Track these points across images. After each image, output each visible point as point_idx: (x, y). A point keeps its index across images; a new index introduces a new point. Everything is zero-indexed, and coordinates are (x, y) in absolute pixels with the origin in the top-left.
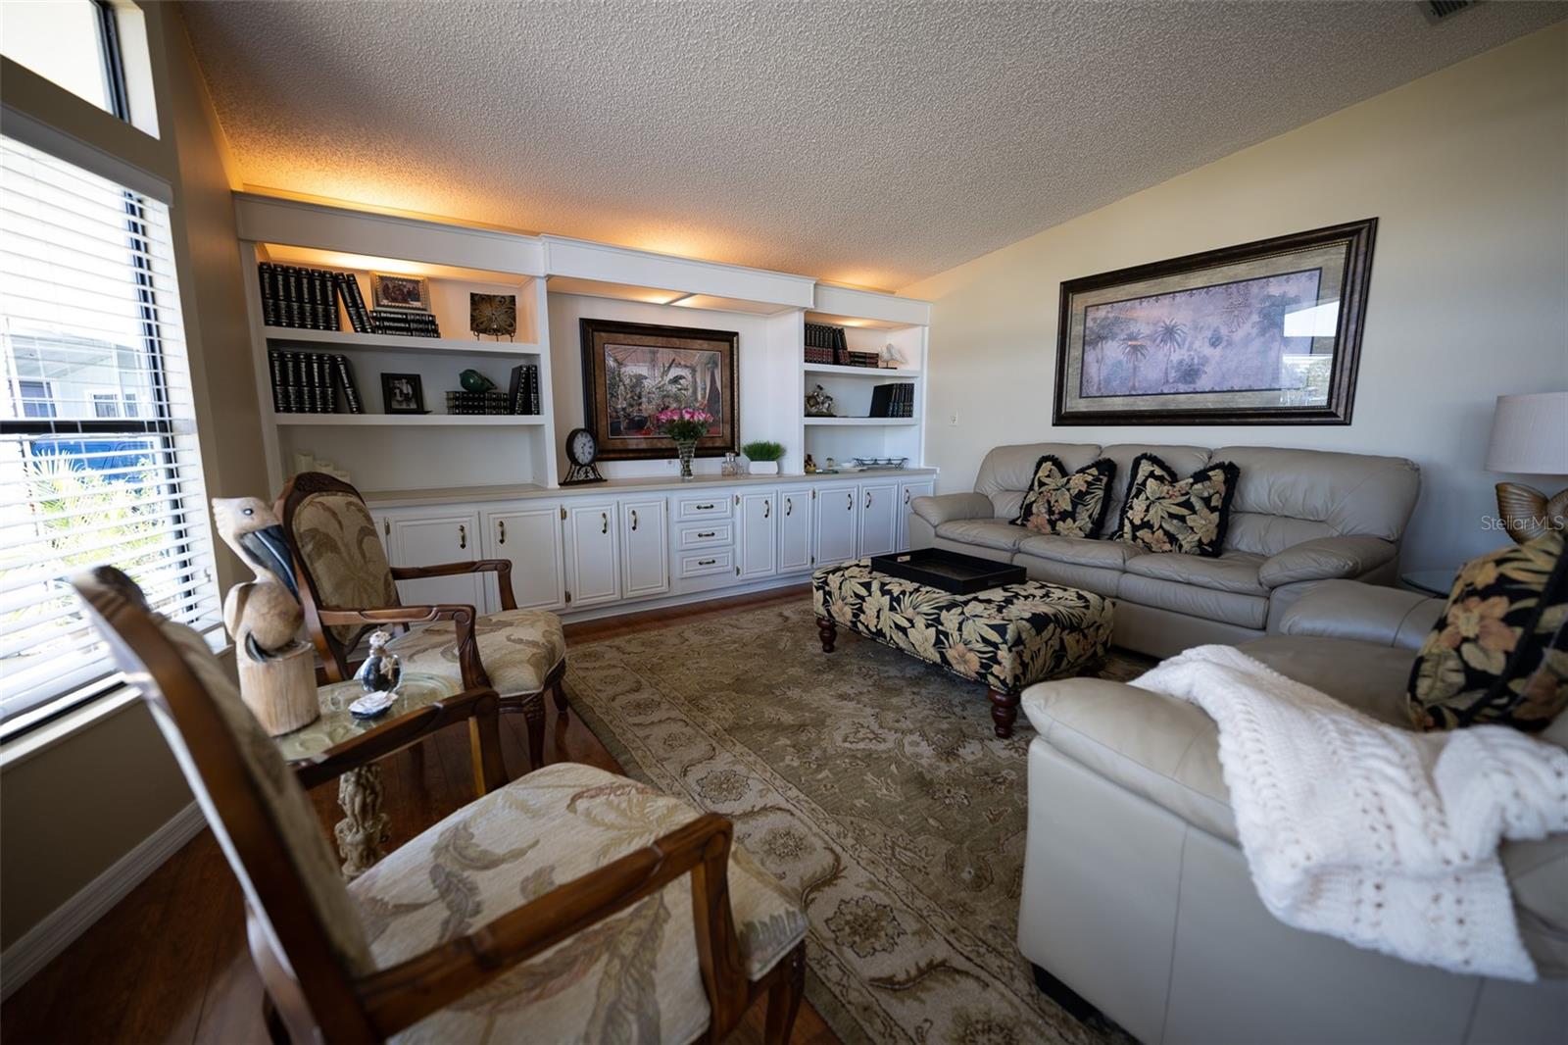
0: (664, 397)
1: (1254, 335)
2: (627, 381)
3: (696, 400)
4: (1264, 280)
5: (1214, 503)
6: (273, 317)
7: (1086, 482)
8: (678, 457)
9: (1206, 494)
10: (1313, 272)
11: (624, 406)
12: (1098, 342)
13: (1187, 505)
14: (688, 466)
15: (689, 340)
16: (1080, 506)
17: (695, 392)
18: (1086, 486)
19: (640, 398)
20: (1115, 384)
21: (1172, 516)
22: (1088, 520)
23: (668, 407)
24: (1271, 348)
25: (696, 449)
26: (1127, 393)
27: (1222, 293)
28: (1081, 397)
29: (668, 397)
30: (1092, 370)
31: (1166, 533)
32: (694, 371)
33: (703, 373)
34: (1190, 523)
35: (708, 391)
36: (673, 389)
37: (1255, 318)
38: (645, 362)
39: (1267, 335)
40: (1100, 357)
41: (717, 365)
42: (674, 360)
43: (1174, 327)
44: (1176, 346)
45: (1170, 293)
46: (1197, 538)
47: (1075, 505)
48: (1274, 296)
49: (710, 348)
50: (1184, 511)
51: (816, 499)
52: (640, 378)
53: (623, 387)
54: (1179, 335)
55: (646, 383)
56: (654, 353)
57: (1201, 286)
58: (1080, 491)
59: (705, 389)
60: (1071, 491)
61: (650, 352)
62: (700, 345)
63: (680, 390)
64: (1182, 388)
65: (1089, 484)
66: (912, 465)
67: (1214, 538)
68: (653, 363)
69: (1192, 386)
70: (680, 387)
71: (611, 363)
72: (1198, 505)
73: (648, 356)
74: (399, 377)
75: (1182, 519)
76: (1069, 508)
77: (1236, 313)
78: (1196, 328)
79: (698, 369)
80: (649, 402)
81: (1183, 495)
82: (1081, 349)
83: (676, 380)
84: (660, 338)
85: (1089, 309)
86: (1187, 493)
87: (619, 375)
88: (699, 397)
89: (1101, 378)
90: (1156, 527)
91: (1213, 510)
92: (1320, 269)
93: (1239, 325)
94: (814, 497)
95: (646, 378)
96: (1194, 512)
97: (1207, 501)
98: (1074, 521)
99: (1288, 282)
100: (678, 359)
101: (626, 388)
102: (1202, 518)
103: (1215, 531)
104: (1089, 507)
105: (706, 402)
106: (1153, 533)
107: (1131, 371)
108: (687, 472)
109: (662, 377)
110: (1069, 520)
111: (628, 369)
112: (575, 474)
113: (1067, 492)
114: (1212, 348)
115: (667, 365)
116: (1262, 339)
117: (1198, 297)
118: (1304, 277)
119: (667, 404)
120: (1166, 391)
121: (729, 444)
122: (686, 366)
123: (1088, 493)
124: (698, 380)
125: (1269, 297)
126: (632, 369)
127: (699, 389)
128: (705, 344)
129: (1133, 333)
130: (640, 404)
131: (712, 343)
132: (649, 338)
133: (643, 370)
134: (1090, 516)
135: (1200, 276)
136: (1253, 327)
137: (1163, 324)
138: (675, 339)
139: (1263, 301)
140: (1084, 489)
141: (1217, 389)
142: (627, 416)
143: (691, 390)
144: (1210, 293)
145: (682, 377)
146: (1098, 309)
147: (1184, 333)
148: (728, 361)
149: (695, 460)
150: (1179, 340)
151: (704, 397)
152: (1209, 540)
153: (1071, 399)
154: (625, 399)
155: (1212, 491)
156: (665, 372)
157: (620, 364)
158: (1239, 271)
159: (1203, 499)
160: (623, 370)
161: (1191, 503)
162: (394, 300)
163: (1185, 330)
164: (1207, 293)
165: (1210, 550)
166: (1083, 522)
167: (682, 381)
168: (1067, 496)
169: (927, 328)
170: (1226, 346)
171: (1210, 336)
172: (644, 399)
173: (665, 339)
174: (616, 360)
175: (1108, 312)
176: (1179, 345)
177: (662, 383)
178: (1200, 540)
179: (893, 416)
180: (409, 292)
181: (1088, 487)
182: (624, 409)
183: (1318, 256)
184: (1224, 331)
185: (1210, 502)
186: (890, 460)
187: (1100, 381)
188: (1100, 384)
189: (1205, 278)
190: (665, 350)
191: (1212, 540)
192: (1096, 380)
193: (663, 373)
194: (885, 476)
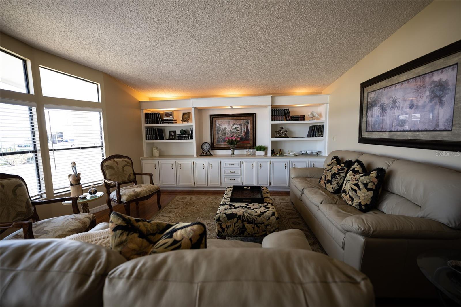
0: (232, 133)
1: (427, 102)
2: (222, 129)
3: (242, 133)
4: (431, 73)
5: (369, 187)
6: (147, 123)
7: (338, 169)
8: (230, 149)
9: (365, 182)
10: (454, 66)
11: (221, 136)
12: (371, 108)
13: (357, 185)
14: (233, 152)
15: (239, 117)
16: (334, 179)
17: (241, 131)
18: (337, 170)
19: (225, 133)
20: (377, 126)
21: (353, 189)
22: (336, 185)
23: (233, 136)
24: (435, 109)
25: (236, 147)
26: (380, 130)
27: (414, 82)
28: (366, 131)
29: (233, 133)
30: (370, 119)
31: (350, 196)
32: (241, 125)
33: (244, 125)
34: (358, 194)
35: (245, 131)
36: (235, 131)
37: (428, 93)
38: (227, 124)
39: (433, 102)
40: (372, 114)
41: (248, 123)
42: (235, 123)
43: (396, 99)
44: (397, 109)
45: (394, 84)
46: (359, 202)
47: (332, 178)
48: (436, 81)
49: (246, 119)
50: (356, 188)
51: (271, 165)
52: (225, 128)
53: (220, 131)
54: (398, 103)
55: (227, 130)
56: (229, 121)
57: (405, 80)
58: (335, 172)
59: (245, 130)
60: (332, 172)
61: (228, 121)
62: (243, 118)
63: (237, 131)
64: (399, 128)
65: (339, 170)
66: (323, 154)
67: (368, 203)
68: (229, 124)
69: (403, 128)
70: (237, 130)
71: (217, 125)
72: (361, 186)
73: (228, 122)
74: (172, 131)
75: (355, 191)
76: (330, 179)
77: (420, 91)
78: (404, 100)
79: (243, 125)
80: (228, 134)
81: (356, 181)
82: (366, 111)
83: (236, 128)
84: (231, 117)
85: (369, 94)
86: (358, 180)
87: (220, 128)
88: (243, 133)
89: (372, 123)
90: (347, 193)
91: (369, 190)
92: (457, 64)
93: (421, 97)
94: (270, 164)
95: (227, 128)
96: (360, 190)
97: (366, 185)
98: (331, 185)
99: (442, 73)
100: (236, 123)
101: (221, 131)
102: (363, 193)
103: (370, 200)
104: (337, 179)
105: (245, 134)
106: (346, 195)
107: (382, 120)
108: (233, 154)
109: (232, 128)
110: (329, 184)
111: (222, 126)
112: (203, 153)
113: (330, 172)
114: (410, 109)
115: (233, 124)
116: (431, 104)
117: (405, 85)
118: (450, 70)
119: (233, 135)
120: (393, 130)
121: (252, 146)
122: (239, 124)
123: (337, 174)
124: (242, 128)
125: (434, 82)
126: (223, 126)
127: (243, 131)
128: (245, 118)
129: (382, 103)
130: (225, 135)
131: (247, 117)
132: (228, 118)
133: (226, 126)
134: (337, 184)
135: (404, 75)
136: (427, 98)
137: (392, 99)
138: (235, 117)
139: (431, 84)
140: (336, 172)
141: (412, 129)
142: (222, 138)
143: (240, 131)
144: (409, 83)
145: (238, 127)
146: (371, 94)
147: (400, 102)
148: (252, 122)
149: (236, 150)
150: (398, 106)
151: (244, 132)
152: (365, 204)
153: (363, 132)
154: (221, 134)
155: (368, 181)
156: (232, 126)
157: (220, 125)
158: (420, 70)
159: (364, 184)
160: (221, 126)
161: (358, 185)
162: (167, 116)
163: (400, 101)
164: (408, 83)
165: (364, 208)
166: (334, 186)
167: (237, 128)
168: (330, 174)
169: (328, 104)
170: (416, 108)
171: (409, 104)
172: (226, 134)
173: (232, 117)
174: (219, 124)
175: (374, 95)
176: (398, 108)
177: (232, 129)
178: (360, 203)
179: (315, 137)
180: (170, 114)
181: (338, 171)
182: (221, 137)
183: (455, 57)
184: (415, 101)
185: (368, 186)
186: (312, 152)
187: (372, 124)
188: (372, 126)
189: (407, 76)
190: (232, 120)
191: (367, 204)
192: (371, 124)
193: (232, 127)
194: (304, 158)
